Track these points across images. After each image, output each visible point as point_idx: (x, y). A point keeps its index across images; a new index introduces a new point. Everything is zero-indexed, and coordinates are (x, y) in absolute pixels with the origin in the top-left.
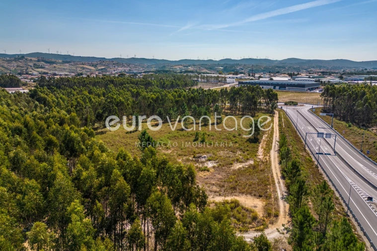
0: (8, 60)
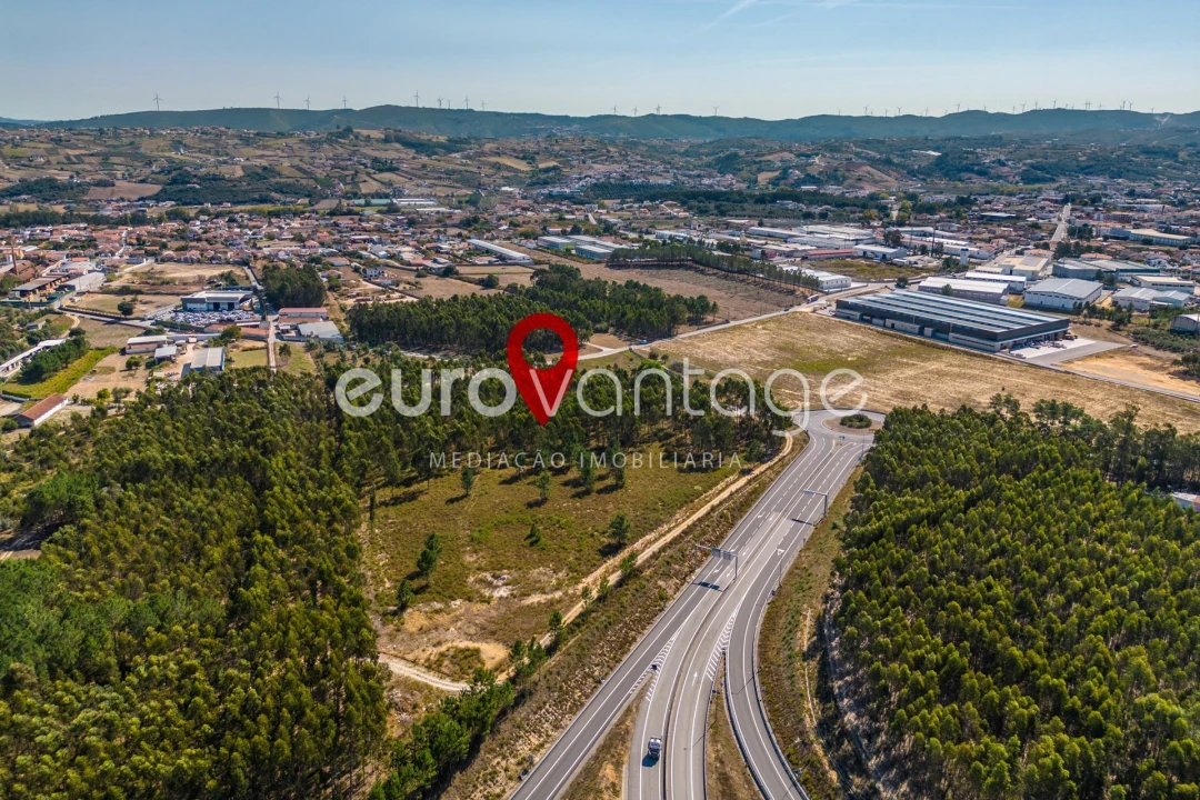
0: (314, 141)
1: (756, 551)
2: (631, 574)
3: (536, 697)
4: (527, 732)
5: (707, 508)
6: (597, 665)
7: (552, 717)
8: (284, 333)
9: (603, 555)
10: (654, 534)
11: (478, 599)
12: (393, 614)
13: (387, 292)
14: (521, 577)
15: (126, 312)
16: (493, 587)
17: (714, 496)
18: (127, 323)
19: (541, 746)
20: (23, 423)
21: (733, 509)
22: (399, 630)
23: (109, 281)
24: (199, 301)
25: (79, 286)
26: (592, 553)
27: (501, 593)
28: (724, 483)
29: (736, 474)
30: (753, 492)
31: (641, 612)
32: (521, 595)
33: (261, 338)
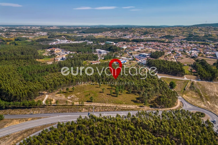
2: (81, 105)
5: (116, 106)
6: (56, 111)
7: (42, 112)
8: (142, 61)
9: (86, 101)
10: (99, 104)
11: (66, 97)
12: (58, 93)
13: (174, 59)
14: (75, 98)
15: (131, 54)
16: (70, 97)
17: (124, 106)
18: (130, 56)
19: (37, 113)
20: (92, 63)
21: (120, 109)
22: (55, 95)
23: (141, 50)
24: (142, 54)
25: (135, 50)
26: (87, 100)
27: (69, 98)
28: (132, 105)
29: (139, 106)
30: (131, 109)
31: (73, 110)
32: (69, 99)
33: (138, 61)
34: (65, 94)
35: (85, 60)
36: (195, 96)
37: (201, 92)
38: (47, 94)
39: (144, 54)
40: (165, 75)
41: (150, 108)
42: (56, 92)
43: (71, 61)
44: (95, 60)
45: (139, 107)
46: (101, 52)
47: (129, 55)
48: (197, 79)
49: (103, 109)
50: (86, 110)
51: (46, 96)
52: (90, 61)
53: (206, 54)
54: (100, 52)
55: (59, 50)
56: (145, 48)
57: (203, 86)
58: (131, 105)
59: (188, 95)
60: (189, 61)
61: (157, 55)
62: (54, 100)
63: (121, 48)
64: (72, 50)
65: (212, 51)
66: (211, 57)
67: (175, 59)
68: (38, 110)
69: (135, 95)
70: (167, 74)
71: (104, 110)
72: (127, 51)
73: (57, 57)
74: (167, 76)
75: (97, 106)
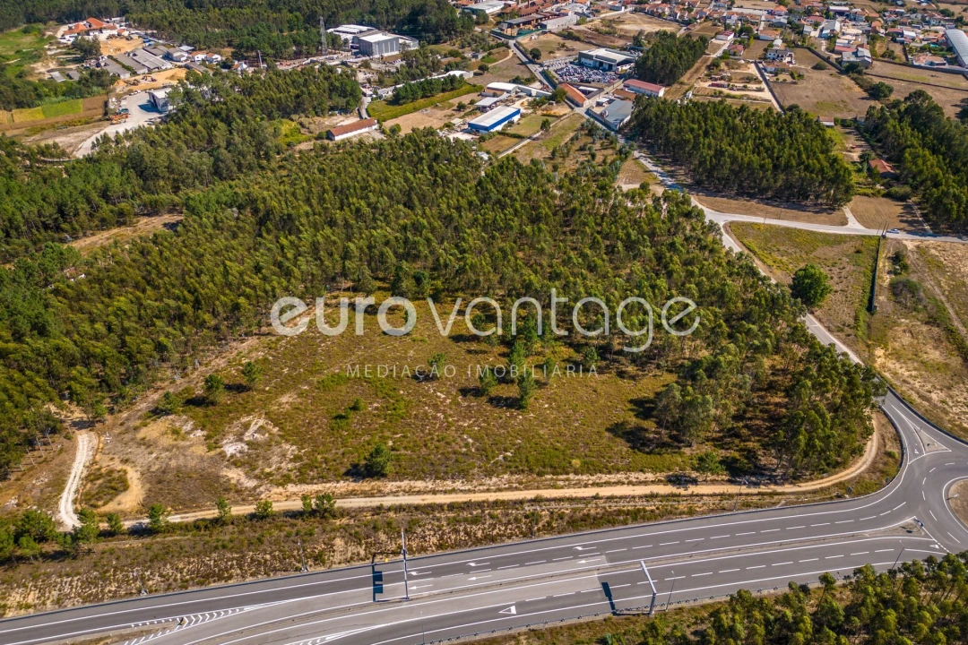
1: (487, 587)
2: (320, 513)
3: (78, 563)
4: (35, 586)
5: (531, 494)
6: (161, 576)
7: (67, 590)
8: (599, 104)
9: (347, 473)
10: (430, 485)
11: (213, 441)
12: (157, 412)
13: (756, 80)
14: (268, 444)
15: (535, 56)
16: (240, 438)
17: (578, 485)
18: (530, 66)
19: (28, 606)
20: (330, 136)
21: (561, 517)
22: (136, 429)
23: (578, 24)
24: (590, 57)
25: (552, 25)
26: (347, 463)
27: (231, 449)
28: (621, 476)
29: (661, 476)
30: (628, 513)
31: (274, 557)
32: (234, 463)
33: (578, 105)
34: (200, 411)
35: (286, 114)
36: (934, 355)
37: (957, 324)
38: (80, 425)
39: (602, 52)
40: (742, 202)
41: (730, 482)
42: (143, 406)
43: (205, 133)
44: (345, 110)
45: (670, 489)
46: (370, 44)
47: (523, 64)
48: (915, 229)
49: (456, 531)
50: (352, 549)
51: (75, 448)
52: (317, 119)
53: (902, 43)
54: (363, 49)
55: (126, 33)
56: (598, 11)
57: (954, 274)
58: (618, 471)
59: (897, 345)
60: (832, 92)
61: (675, 66)
62: (133, 476)
63: (474, 11)
64: (203, 34)
65: (923, 18)
66: (932, 64)
67: (764, 85)
68: (35, 579)
69: (621, 374)
70: (752, 196)
71: (467, 533)
72: (509, 32)
73: (120, 87)
74: (754, 214)
75: (417, 508)
